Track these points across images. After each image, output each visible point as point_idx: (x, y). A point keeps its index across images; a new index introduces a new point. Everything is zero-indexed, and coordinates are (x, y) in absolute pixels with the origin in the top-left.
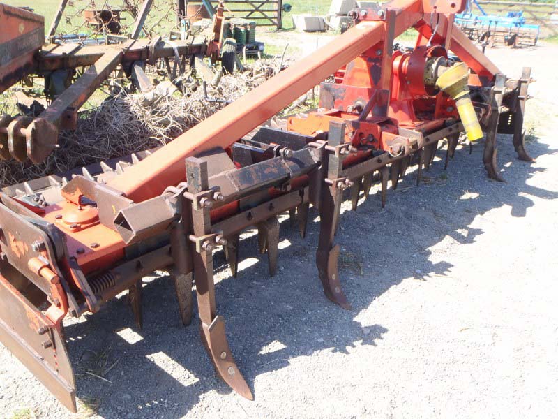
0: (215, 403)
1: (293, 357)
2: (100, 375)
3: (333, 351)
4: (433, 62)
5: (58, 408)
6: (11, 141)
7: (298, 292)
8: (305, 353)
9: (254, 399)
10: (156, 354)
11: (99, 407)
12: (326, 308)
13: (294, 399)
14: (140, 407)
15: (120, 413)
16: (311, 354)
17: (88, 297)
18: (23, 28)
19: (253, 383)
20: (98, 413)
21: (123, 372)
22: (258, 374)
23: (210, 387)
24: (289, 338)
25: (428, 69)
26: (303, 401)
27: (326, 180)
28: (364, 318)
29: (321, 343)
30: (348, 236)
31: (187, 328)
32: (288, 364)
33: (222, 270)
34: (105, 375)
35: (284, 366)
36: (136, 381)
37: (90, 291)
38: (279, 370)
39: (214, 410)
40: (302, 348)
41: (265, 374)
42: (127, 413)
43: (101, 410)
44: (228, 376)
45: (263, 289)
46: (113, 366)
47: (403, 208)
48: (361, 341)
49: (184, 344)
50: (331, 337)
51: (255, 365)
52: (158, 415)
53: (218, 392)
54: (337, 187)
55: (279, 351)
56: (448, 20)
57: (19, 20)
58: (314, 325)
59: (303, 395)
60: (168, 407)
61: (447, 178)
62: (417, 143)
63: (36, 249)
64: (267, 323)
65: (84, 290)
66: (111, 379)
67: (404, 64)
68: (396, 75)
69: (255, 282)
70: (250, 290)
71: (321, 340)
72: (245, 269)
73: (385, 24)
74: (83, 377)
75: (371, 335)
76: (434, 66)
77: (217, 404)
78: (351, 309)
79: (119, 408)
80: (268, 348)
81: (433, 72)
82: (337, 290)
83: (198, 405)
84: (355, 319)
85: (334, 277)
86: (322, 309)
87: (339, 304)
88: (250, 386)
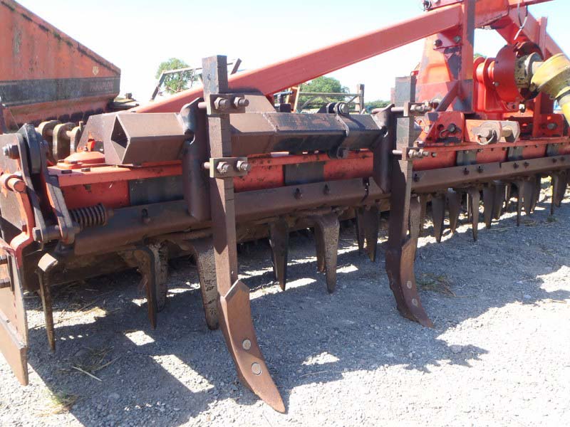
0: (230, 412)
1: (350, 371)
2: (90, 372)
3: (407, 368)
4: (525, 59)
5: (24, 401)
6: (55, 142)
7: (363, 309)
8: (367, 367)
9: (286, 412)
10: (166, 356)
11: (74, 404)
12: (399, 325)
13: (345, 416)
14: (127, 409)
15: (99, 413)
16: (376, 369)
17: (61, 218)
18: (97, 72)
19: (288, 394)
20: (71, 410)
21: (119, 371)
22: (298, 385)
23: (228, 395)
24: (345, 350)
25: (520, 67)
26: (360, 420)
27: (394, 152)
28: (453, 337)
29: (390, 358)
30: (430, 264)
31: (213, 332)
32: (341, 377)
33: (270, 286)
34: (97, 372)
35: (334, 379)
36: (132, 381)
37: (65, 212)
38: (329, 384)
39: (227, 420)
40: (363, 361)
41: (307, 385)
42: (108, 413)
43: (75, 407)
44: (252, 375)
45: (318, 304)
46: (109, 363)
47: (502, 244)
48: (449, 361)
49: (204, 348)
50: (406, 354)
51: (294, 375)
52: (147, 420)
53: (237, 401)
54: (408, 156)
55: (331, 363)
56: (540, 24)
57: (94, 63)
58: (383, 340)
59: (361, 412)
60: (165, 412)
61: (555, 220)
62: (512, 134)
63: (7, 152)
64: (318, 335)
65: (58, 210)
66: (103, 377)
67: (489, 69)
68: (481, 82)
69: (308, 298)
70: (301, 305)
71: (391, 355)
72: (298, 287)
73: (463, 6)
74: (69, 373)
75: (463, 353)
76: (527, 62)
77: (232, 413)
78: (434, 326)
79: (99, 407)
80: (315, 359)
81: (526, 68)
82: (414, 302)
83: (205, 412)
84: (440, 337)
85: (409, 285)
86: (394, 325)
87: (418, 322)
88: (285, 398)
